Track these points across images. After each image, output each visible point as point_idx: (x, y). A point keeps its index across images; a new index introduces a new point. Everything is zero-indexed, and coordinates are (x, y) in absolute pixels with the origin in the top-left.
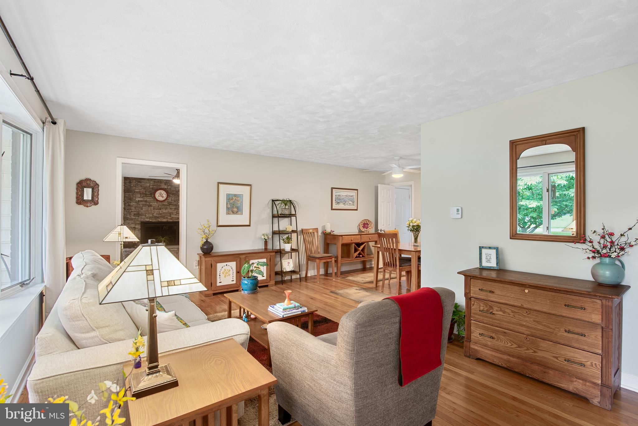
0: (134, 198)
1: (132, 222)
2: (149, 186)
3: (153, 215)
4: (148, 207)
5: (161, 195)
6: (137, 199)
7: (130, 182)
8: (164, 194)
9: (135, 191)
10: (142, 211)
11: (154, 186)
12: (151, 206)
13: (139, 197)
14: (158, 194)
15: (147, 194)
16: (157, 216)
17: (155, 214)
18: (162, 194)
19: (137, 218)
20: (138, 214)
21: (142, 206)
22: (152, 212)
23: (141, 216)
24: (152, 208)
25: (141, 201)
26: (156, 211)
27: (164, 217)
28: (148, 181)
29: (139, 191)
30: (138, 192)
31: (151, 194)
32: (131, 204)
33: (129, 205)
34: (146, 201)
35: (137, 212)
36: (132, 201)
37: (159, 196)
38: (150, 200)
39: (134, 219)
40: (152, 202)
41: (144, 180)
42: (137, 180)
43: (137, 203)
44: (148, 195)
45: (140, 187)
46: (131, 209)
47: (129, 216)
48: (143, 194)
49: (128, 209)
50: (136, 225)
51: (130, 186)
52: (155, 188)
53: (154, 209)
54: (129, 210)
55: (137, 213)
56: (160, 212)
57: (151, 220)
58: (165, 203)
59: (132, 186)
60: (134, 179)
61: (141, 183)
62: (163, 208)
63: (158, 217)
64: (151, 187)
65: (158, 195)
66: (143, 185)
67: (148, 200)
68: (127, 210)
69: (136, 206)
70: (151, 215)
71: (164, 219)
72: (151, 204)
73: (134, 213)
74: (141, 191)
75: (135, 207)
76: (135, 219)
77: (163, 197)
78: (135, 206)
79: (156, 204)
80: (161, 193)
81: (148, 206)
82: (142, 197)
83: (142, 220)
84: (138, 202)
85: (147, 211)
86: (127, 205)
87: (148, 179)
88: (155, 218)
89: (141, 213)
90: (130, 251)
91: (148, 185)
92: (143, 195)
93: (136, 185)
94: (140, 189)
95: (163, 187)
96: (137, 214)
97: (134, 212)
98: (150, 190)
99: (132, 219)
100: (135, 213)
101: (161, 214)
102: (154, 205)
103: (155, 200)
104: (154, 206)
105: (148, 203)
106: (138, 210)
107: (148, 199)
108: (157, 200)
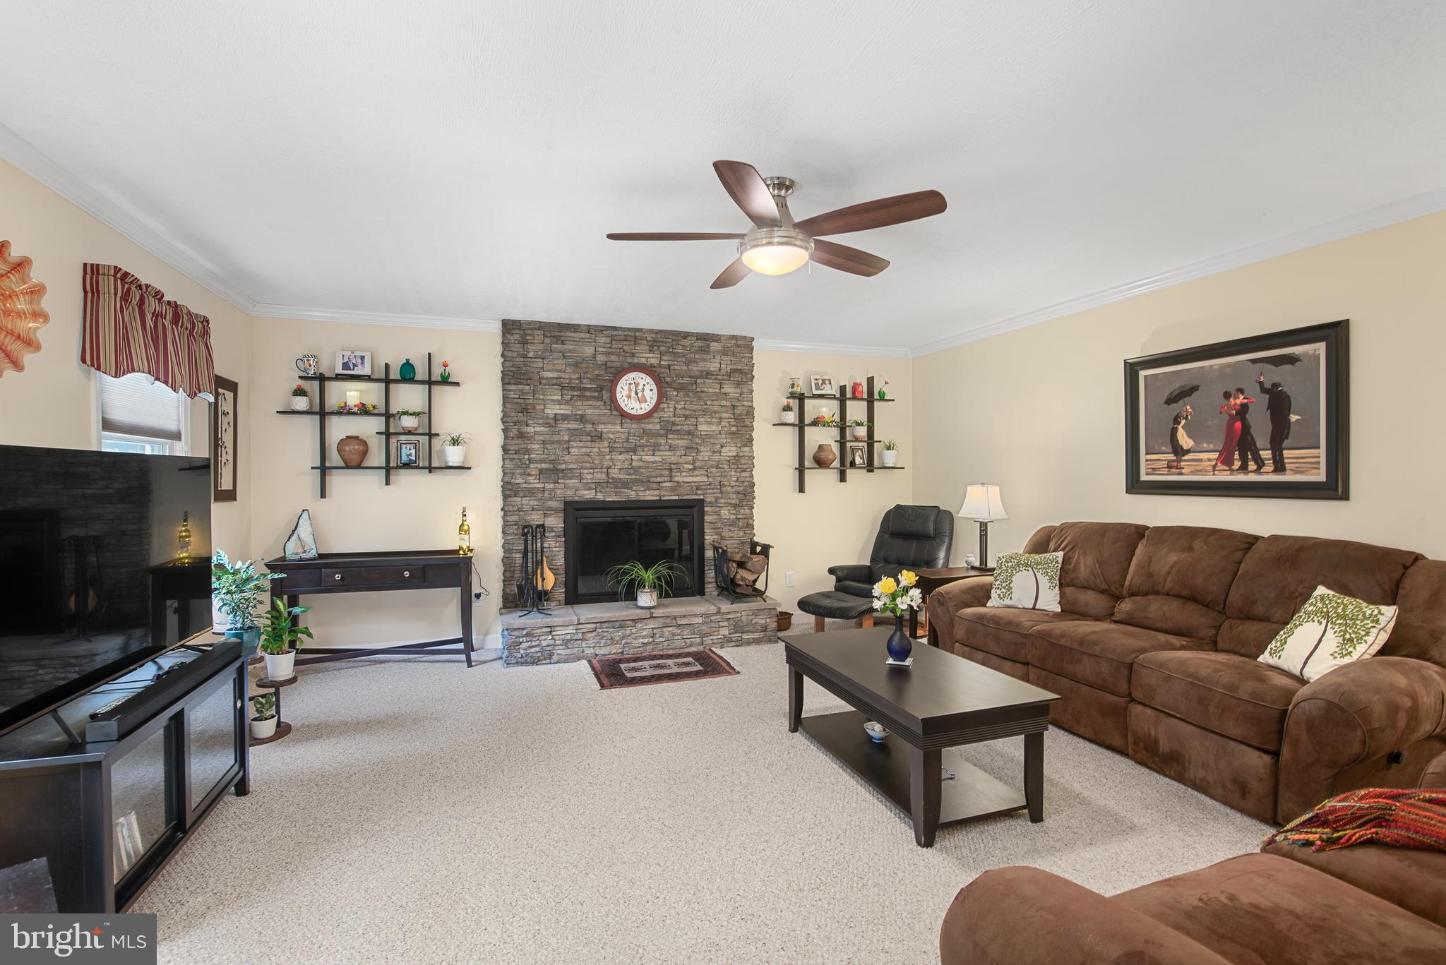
0: (540, 407)
1: (531, 503)
2: (594, 356)
3: (608, 474)
4: (589, 444)
5: (637, 393)
6: (552, 410)
7: (524, 342)
8: (647, 388)
9: (543, 378)
10: (567, 458)
11: (613, 358)
12: (600, 437)
13: (559, 402)
14: (626, 388)
15: (585, 389)
16: (621, 477)
17: (615, 473)
18: (641, 387)
19: (551, 486)
20: (554, 472)
21: (566, 438)
22: (606, 463)
23: (563, 478)
24: (606, 444)
25: (565, 418)
26: (620, 457)
27: (647, 483)
28: (588, 336)
29: (555, 375)
30: (554, 381)
31: (600, 389)
32: (530, 429)
33: (522, 435)
34: (582, 419)
35: (551, 462)
36: (532, 418)
37: (629, 397)
38: (597, 412)
39: (537, 489)
40: (603, 419)
41: (575, 331)
42: (549, 331)
43: (550, 426)
44: (588, 394)
45: (560, 361)
46: (528, 451)
47: (520, 480)
48: (573, 389)
49: (517, 452)
50: (549, 516)
51: (525, 356)
52: (614, 365)
53: (612, 449)
54: (522, 456)
55: (551, 466)
56: (635, 464)
57: (600, 497)
58: (650, 426)
59: (531, 355)
60: (539, 329)
61: (563, 343)
62: (643, 446)
63: (626, 484)
64: (601, 358)
65: (626, 393)
66: (570, 351)
67: (589, 411)
68: (516, 456)
69: (548, 437)
70: (600, 476)
71: (650, 489)
72: (601, 427)
73: (539, 466)
74: (563, 375)
75: (544, 442)
76: (544, 490)
78: (541, 438)
79: (618, 428)
80: (637, 385)
81: (589, 438)
82: (567, 403)
83: (570, 495)
84: (552, 422)
85: (586, 458)
86: (514, 432)
87: (589, 329)
88: (617, 487)
89: (563, 466)
91: (589, 350)
92: (570, 393)
93: (545, 351)
94: (559, 367)
95: (643, 360)
96: (550, 470)
97: (541, 461)
98: (597, 372)
99: (531, 492)
100: (544, 466)
101: (636, 469)
102: (613, 433)
103: (615, 413)
104: (611, 436)
105: (589, 427)
106: (554, 454)
107: (590, 409)
108: (624, 415)
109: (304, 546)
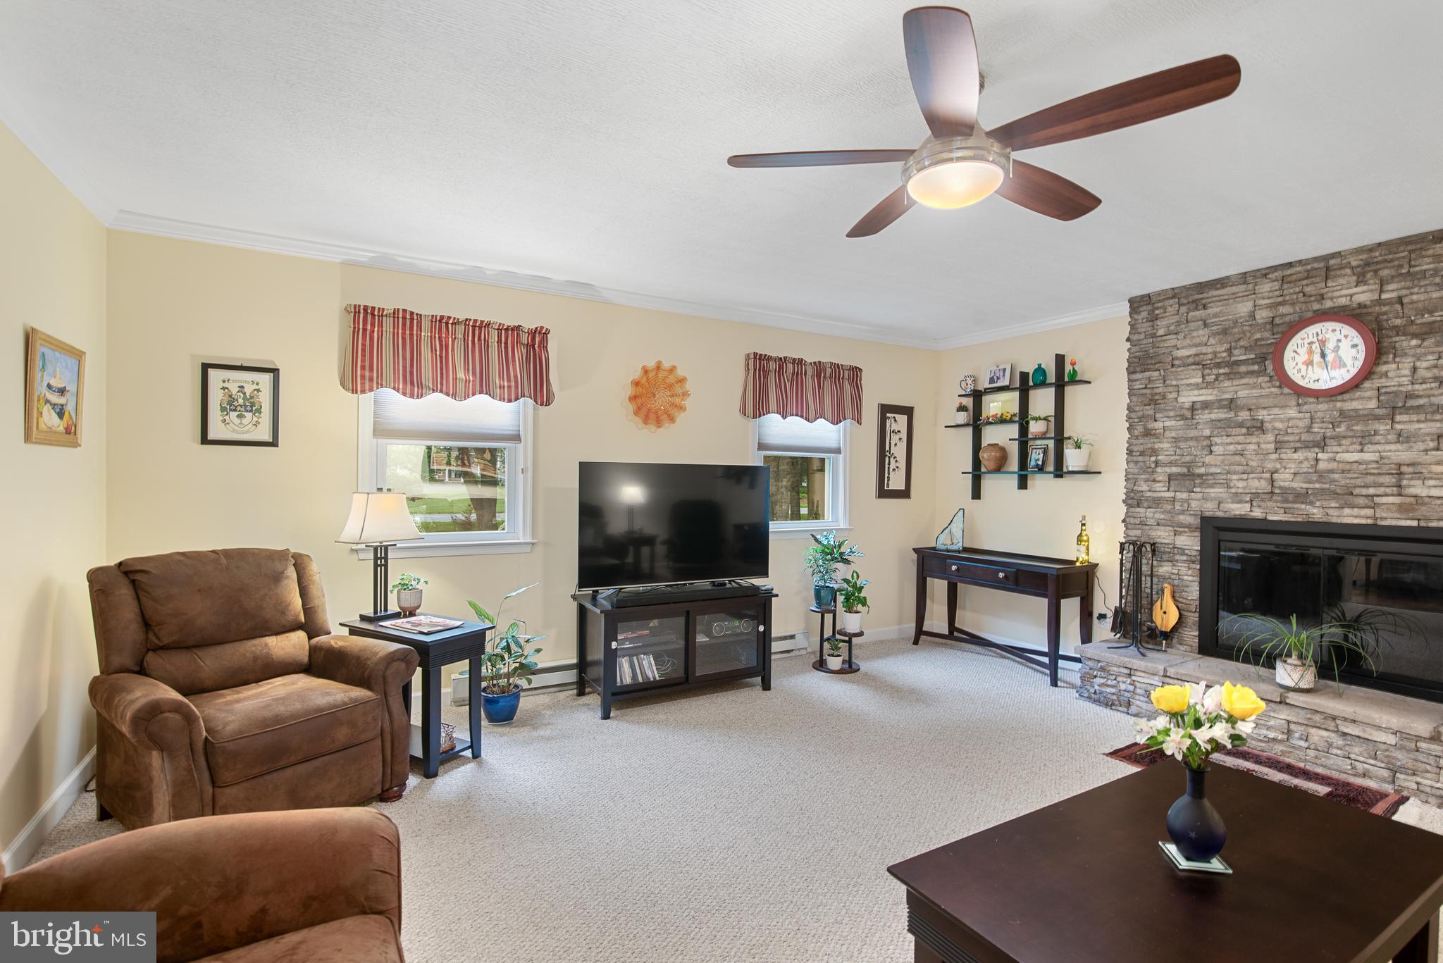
0: (1174, 395)
1: (1157, 516)
2: (1252, 316)
3: (1272, 481)
4: (1241, 439)
5: (1323, 355)
6: (1187, 398)
7: (1153, 319)
8: (1345, 345)
9: (1177, 358)
10: (1208, 459)
11: (1283, 310)
12: (1260, 427)
13: (1197, 387)
14: (1303, 351)
15: (1237, 363)
16: (1295, 485)
17: (1284, 479)
18: (1331, 345)
19: (1185, 495)
20: (1189, 478)
21: (1207, 432)
22: (1269, 465)
23: (1201, 485)
24: (1270, 437)
25: (1206, 405)
26: (1295, 456)
27: (1347, 496)
28: (1243, 287)
29: (1193, 351)
30: (1191, 360)
31: (1262, 359)
32: (1159, 425)
33: (1148, 433)
34: (1231, 404)
35: (1183, 465)
36: (1160, 411)
37: (1309, 363)
38: (1255, 392)
39: (1167, 500)
40: (1265, 402)
41: (1223, 287)
42: (1186, 297)
43: (1183, 418)
44: (1243, 369)
45: (1201, 332)
46: (1154, 452)
47: (1144, 487)
48: (1218, 366)
49: (1142, 453)
50: (1180, 533)
51: (1154, 336)
52: (1287, 319)
53: (1279, 445)
54: (1147, 458)
55: (1185, 470)
56: (1322, 466)
57: (1257, 513)
58: (1355, 405)
59: (1161, 332)
60: (1173, 297)
61: (1205, 307)
62: (1339, 438)
63: (1302, 497)
64: (1263, 315)
65: (1304, 357)
66: (1215, 316)
67: (1242, 394)
68: (1140, 459)
69: (1181, 433)
70: (1261, 485)
71: (1352, 506)
72: (1262, 414)
73: (1168, 470)
74: (1204, 349)
75: (1176, 440)
76: (1174, 500)
77: (1341, 364)
78: (1173, 434)
79: (1292, 412)
80: (1323, 343)
81: (1244, 430)
82: (1208, 385)
83: (1210, 508)
84: (1188, 414)
85: (1238, 458)
86: (1139, 429)
87: (1244, 277)
88: (1286, 501)
89: (1202, 470)
90: (1099, 661)
91: (1244, 308)
92: (1215, 371)
93: (1178, 323)
94: (1197, 341)
95: (1343, 301)
96: (1184, 475)
97: (1171, 464)
98: (1258, 336)
99: (1156, 503)
100: (1175, 470)
101: (1321, 475)
102: (1282, 421)
103: (1286, 390)
104: (1279, 425)
105: (1244, 415)
106: (1189, 454)
107: (1243, 390)
108: (1301, 392)
109: (952, 540)
